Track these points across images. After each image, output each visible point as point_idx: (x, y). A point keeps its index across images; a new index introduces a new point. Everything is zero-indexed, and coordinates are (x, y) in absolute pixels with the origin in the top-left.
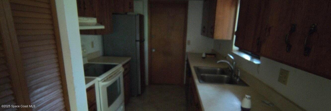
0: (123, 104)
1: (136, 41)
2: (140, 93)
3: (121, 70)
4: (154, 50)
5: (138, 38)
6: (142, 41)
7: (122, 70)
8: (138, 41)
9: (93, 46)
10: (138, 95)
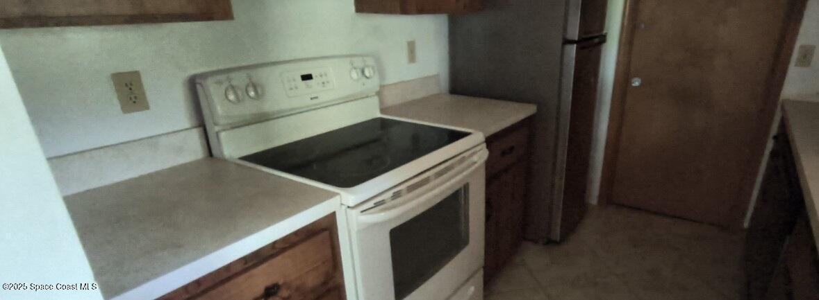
0: (480, 276)
1: (567, 42)
2: (557, 233)
3: (475, 158)
4: (636, 83)
5: (574, 33)
6: (591, 42)
7: (482, 155)
8: (572, 42)
9: (412, 57)
10: (550, 242)
